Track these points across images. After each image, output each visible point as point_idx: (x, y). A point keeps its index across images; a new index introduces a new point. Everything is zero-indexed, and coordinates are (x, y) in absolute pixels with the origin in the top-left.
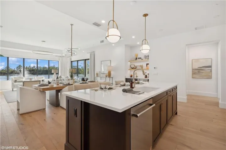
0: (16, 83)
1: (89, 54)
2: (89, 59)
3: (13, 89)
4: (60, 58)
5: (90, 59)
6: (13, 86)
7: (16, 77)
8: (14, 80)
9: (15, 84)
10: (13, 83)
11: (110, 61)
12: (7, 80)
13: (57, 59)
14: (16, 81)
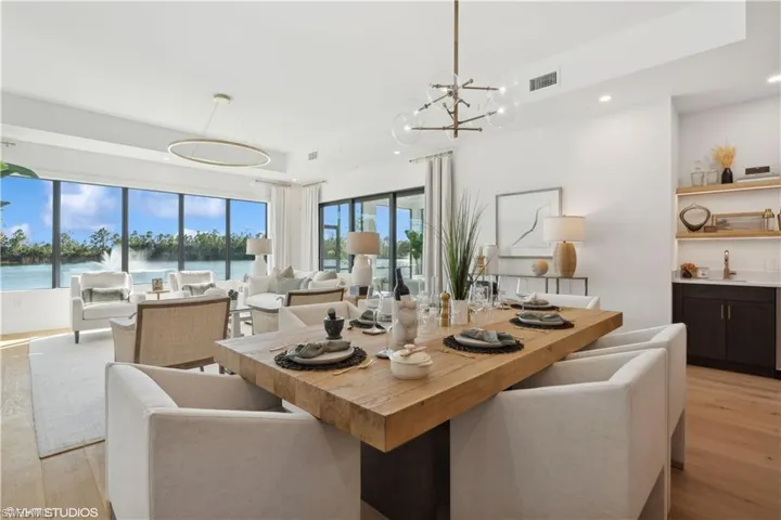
0: (91, 301)
1: (424, 165)
2: (420, 190)
3: (77, 333)
4: (274, 189)
5: (427, 190)
6: (81, 318)
7: (91, 272)
8: (82, 289)
9: (87, 306)
10: (76, 304)
11: (557, 192)
12: (54, 287)
13: (260, 194)
14: (90, 294)
